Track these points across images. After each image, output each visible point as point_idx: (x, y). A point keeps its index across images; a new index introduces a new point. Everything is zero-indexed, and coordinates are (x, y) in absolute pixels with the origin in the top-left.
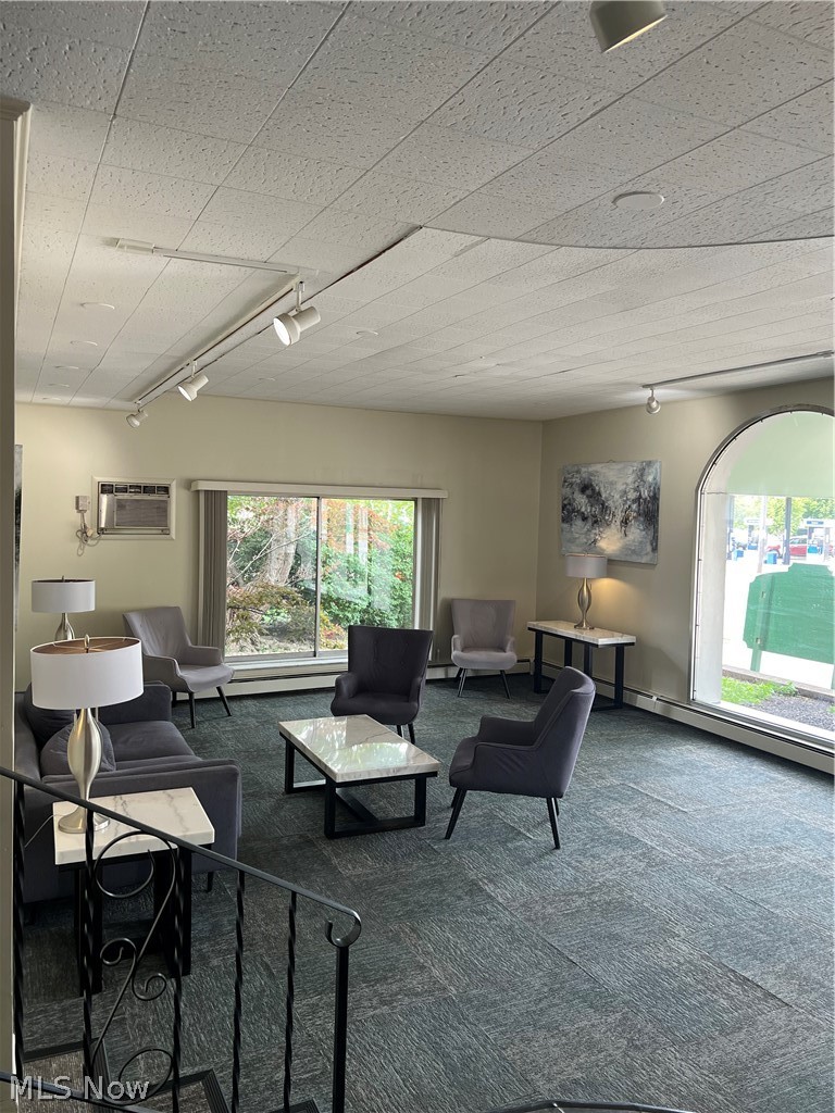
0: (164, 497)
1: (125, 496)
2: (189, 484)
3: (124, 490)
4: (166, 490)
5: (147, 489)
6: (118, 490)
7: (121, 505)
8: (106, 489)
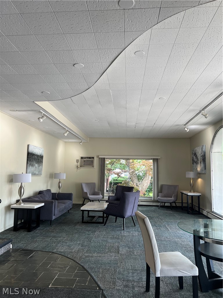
0: (93, 159)
1: (85, 159)
2: (98, 157)
3: (85, 158)
4: (93, 158)
5: (90, 158)
6: (84, 158)
7: (84, 161)
8: (82, 158)
